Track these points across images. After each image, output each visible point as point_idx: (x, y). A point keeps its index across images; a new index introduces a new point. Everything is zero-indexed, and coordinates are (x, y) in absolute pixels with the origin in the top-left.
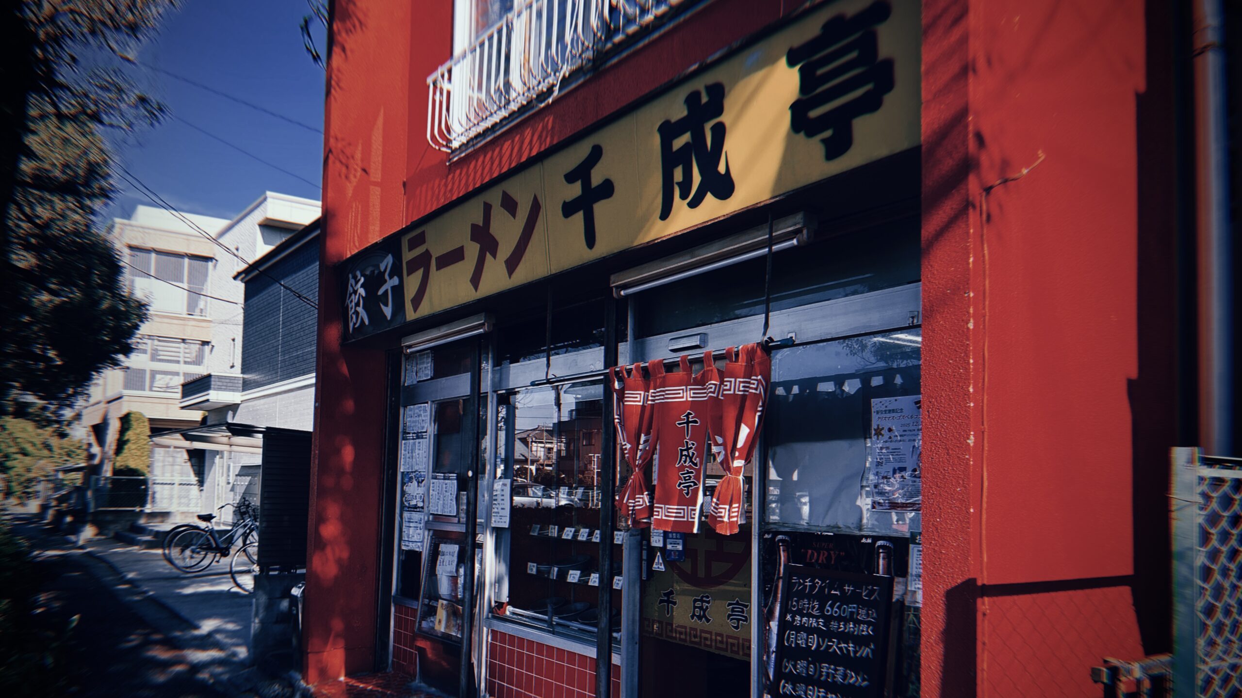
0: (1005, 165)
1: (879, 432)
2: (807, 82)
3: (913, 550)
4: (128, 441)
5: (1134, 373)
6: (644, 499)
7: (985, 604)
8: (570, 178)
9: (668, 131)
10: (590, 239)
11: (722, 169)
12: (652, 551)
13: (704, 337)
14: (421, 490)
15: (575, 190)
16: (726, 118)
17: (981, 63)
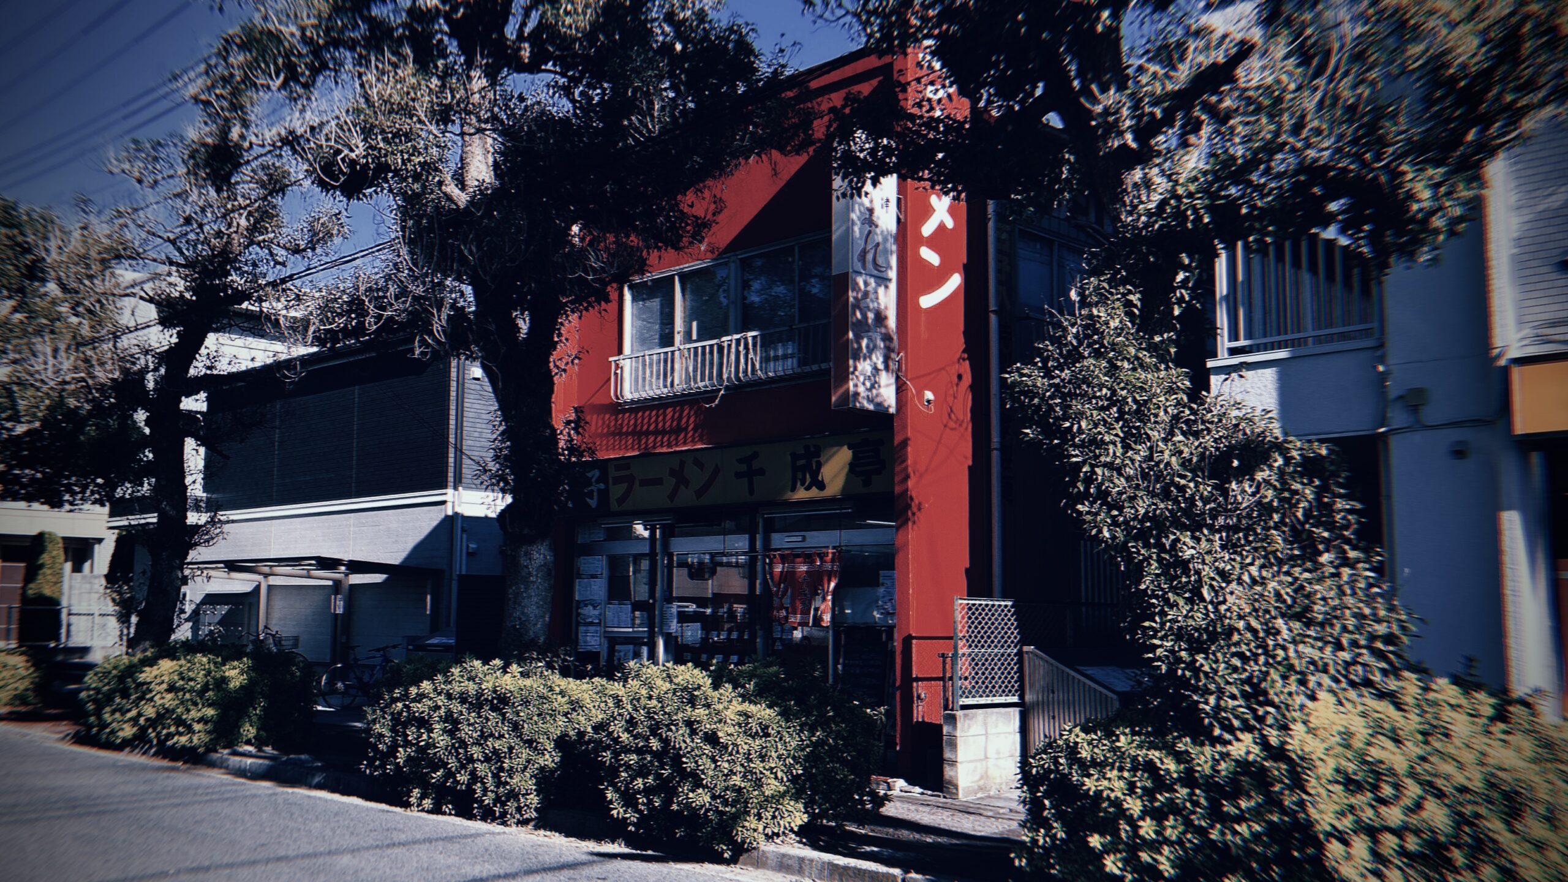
0: (920, 504)
1: (883, 584)
2: (855, 456)
3: (896, 630)
4: (42, 566)
5: (968, 566)
6: (784, 613)
7: (914, 641)
8: (740, 461)
9: (795, 457)
10: (751, 491)
11: (820, 478)
12: (775, 640)
13: (804, 539)
14: (596, 612)
15: (743, 468)
16: (822, 459)
17: (912, 475)
